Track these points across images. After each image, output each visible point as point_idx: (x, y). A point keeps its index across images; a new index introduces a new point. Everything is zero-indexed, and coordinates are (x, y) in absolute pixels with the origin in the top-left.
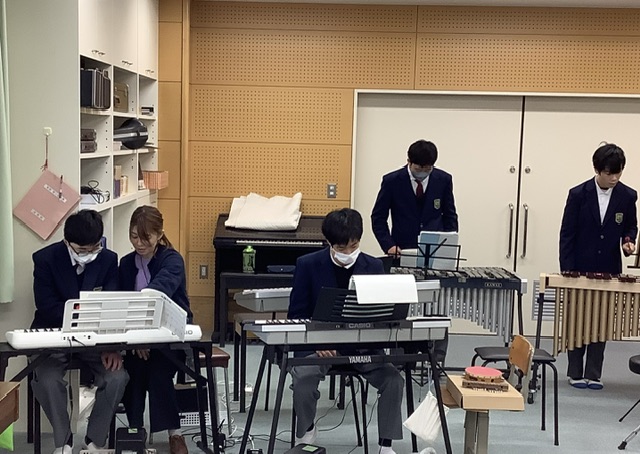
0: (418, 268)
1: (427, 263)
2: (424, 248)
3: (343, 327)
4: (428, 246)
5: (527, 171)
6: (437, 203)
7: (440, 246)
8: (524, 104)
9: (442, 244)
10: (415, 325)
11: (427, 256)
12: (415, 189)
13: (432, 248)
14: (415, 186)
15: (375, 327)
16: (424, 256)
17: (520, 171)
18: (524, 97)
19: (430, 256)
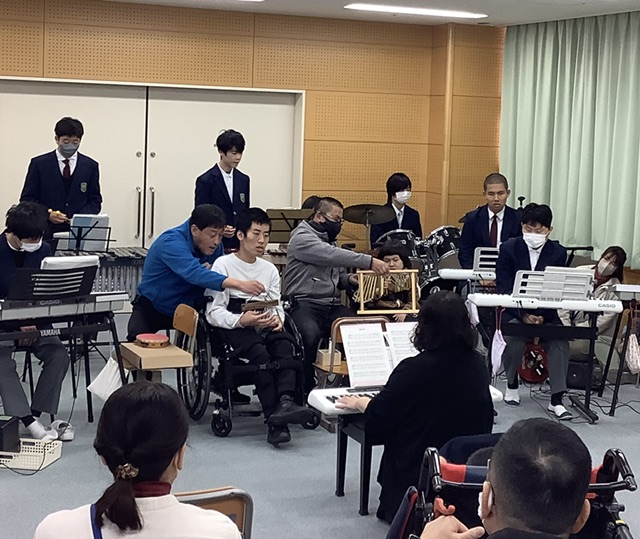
0: (69, 250)
1: (78, 245)
2: (76, 231)
3: (35, 305)
4: (80, 229)
5: (153, 155)
6: (84, 186)
7: (91, 228)
8: (147, 93)
9: (93, 227)
10: (98, 299)
11: (79, 238)
12: (62, 170)
13: (84, 231)
14: (62, 166)
15: (64, 303)
16: (76, 238)
17: (146, 155)
18: (148, 87)
19: (82, 239)
